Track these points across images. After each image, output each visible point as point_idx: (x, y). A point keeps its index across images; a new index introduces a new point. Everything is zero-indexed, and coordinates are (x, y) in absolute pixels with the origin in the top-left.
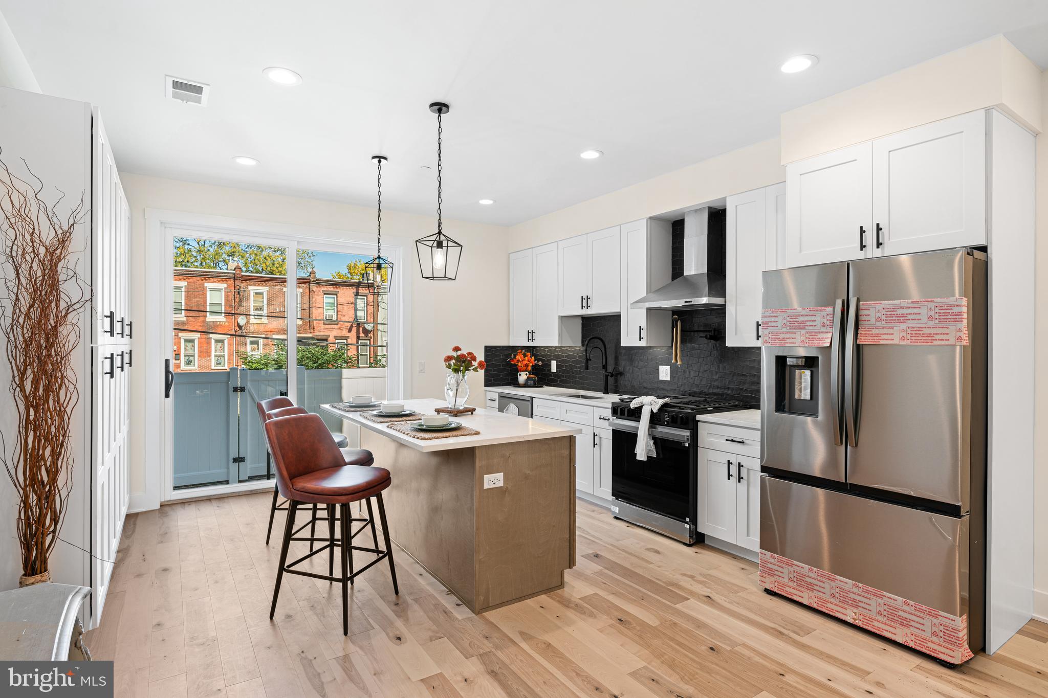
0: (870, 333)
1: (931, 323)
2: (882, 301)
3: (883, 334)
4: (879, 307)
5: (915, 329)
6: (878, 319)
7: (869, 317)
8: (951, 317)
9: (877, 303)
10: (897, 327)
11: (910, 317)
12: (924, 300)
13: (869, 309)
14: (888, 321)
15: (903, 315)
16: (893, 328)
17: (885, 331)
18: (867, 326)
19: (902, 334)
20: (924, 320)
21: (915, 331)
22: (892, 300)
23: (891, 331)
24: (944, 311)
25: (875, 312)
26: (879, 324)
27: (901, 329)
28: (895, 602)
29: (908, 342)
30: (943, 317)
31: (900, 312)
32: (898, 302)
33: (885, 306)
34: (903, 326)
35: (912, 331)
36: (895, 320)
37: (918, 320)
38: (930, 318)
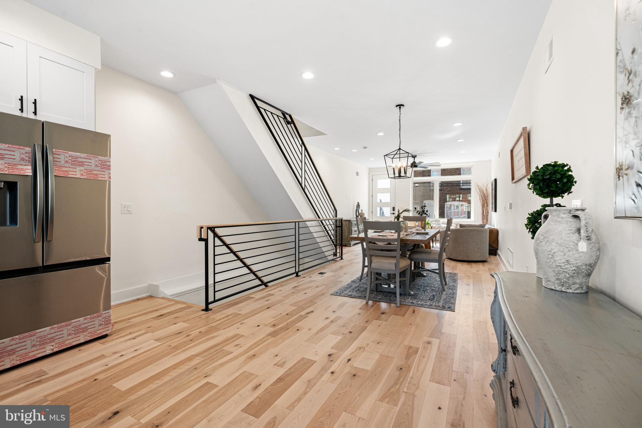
0: (61, 169)
1: (97, 169)
2: (69, 151)
3: (70, 171)
4: (67, 155)
5: (89, 170)
6: (67, 162)
7: (60, 159)
8: (106, 167)
9: (66, 152)
10: (79, 168)
11: (86, 163)
12: (93, 156)
13: (60, 155)
14: (73, 164)
15: (82, 162)
16: (76, 168)
17: (71, 169)
18: (58, 165)
19: (82, 172)
20: (93, 166)
21: (89, 171)
22: (76, 152)
23: (75, 170)
24: (103, 163)
25: (64, 157)
26: (67, 165)
27: (81, 169)
28: (79, 322)
29: (85, 177)
30: (103, 166)
31: (80, 160)
32: (79, 154)
33: (71, 155)
34: (82, 168)
35: (87, 171)
36: (77, 164)
37: (90, 166)
38: (96, 166)
